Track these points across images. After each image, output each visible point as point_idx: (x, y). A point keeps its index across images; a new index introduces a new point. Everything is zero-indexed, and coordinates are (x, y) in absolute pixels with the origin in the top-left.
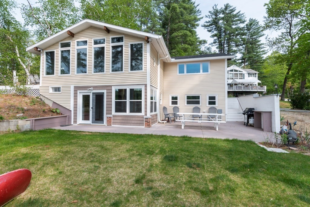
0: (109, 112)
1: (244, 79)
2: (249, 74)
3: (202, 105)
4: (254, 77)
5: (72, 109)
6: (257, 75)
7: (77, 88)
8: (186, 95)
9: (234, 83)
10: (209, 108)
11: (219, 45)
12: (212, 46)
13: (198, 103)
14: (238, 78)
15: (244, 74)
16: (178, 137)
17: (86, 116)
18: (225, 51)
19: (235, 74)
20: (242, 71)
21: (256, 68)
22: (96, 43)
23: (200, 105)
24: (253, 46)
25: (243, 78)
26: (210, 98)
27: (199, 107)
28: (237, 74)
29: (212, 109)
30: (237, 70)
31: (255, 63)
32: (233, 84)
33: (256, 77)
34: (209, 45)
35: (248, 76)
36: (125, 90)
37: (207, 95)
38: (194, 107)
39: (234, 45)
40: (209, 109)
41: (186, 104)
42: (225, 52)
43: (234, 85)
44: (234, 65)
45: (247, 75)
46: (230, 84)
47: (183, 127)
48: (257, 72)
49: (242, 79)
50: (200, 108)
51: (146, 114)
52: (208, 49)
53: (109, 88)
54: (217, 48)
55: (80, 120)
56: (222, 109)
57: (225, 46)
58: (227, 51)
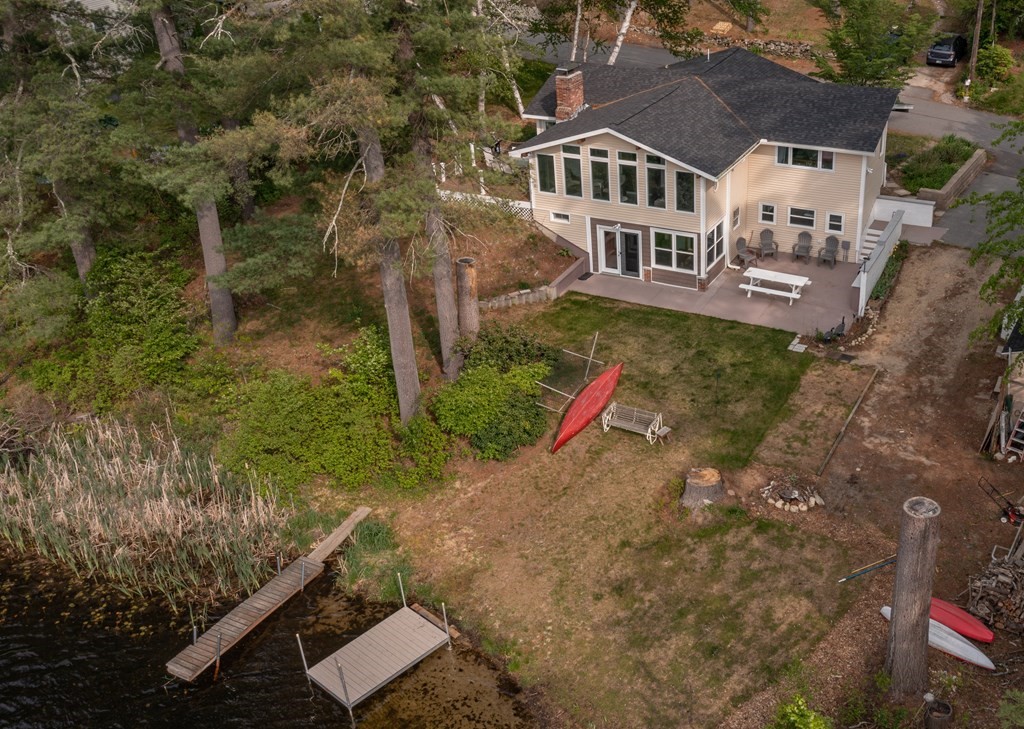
0: (647, 262)
3: (817, 229)
5: (590, 250)
7: (595, 222)
8: (790, 205)
10: (827, 235)
13: (810, 223)
16: (726, 321)
17: (611, 263)
22: (623, 156)
23: (814, 227)
26: (833, 218)
27: (809, 230)
29: (832, 237)
36: (670, 236)
37: (827, 212)
38: (801, 229)
40: (827, 239)
41: (788, 224)
47: (749, 295)
50: (812, 233)
51: (699, 274)
53: (645, 229)
55: (603, 268)
56: (851, 241)
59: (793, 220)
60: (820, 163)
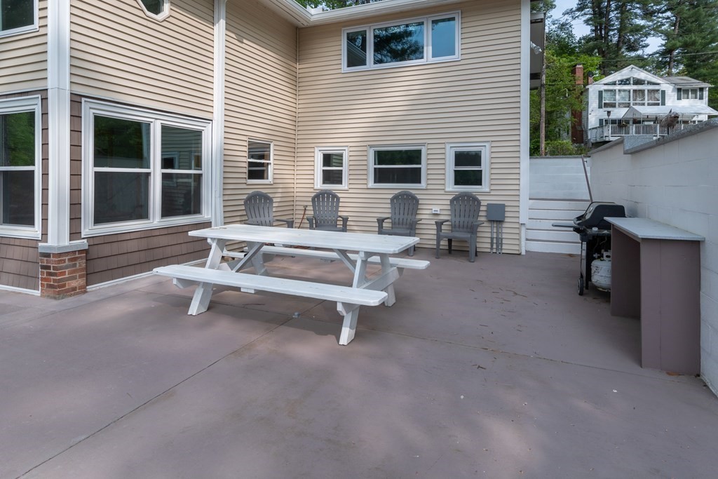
1: (663, 104)
2: (679, 90)
3: (429, 187)
4: (696, 98)
6: (706, 94)
8: (371, 146)
9: (630, 116)
10: (451, 197)
11: (595, 14)
12: (574, 18)
13: (415, 176)
14: (646, 101)
15: (663, 92)
18: (613, 30)
19: (635, 91)
20: (659, 82)
21: (705, 75)
23: (423, 184)
24: (698, 11)
25: (660, 102)
26: (461, 158)
27: (413, 192)
28: (642, 91)
29: (463, 200)
30: (643, 78)
31: (704, 61)
32: (628, 122)
33: (701, 98)
34: (564, 14)
35: (676, 98)
37: (448, 146)
38: (397, 192)
39: (638, 11)
40: (452, 201)
41: (371, 184)
42: (612, 33)
43: (631, 122)
44: (632, 66)
45: (675, 95)
46: (620, 121)
48: (707, 85)
49: (658, 104)
50: (418, 197)
51: (45, 235)
52: (563, 26)
54: (587, 22)
56: (507, 204)
57: (612, 15)
58: (616, 31)
59: (381, 176)
60: (428, 50)
